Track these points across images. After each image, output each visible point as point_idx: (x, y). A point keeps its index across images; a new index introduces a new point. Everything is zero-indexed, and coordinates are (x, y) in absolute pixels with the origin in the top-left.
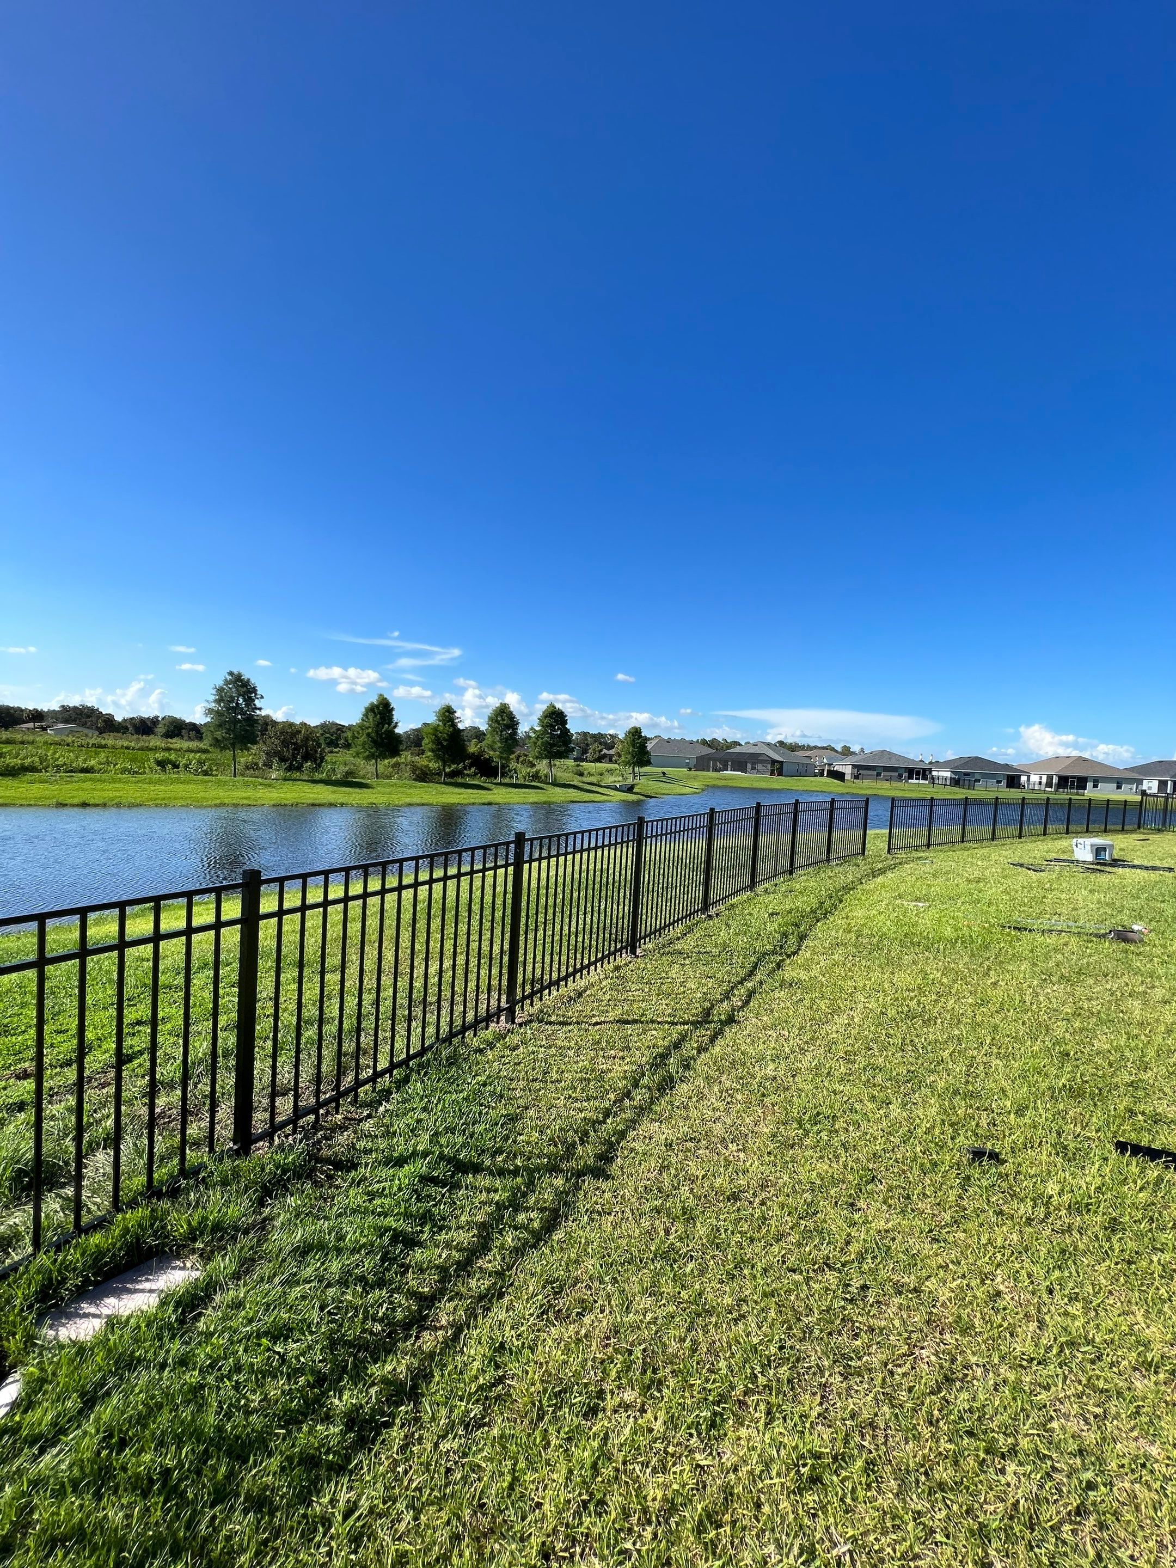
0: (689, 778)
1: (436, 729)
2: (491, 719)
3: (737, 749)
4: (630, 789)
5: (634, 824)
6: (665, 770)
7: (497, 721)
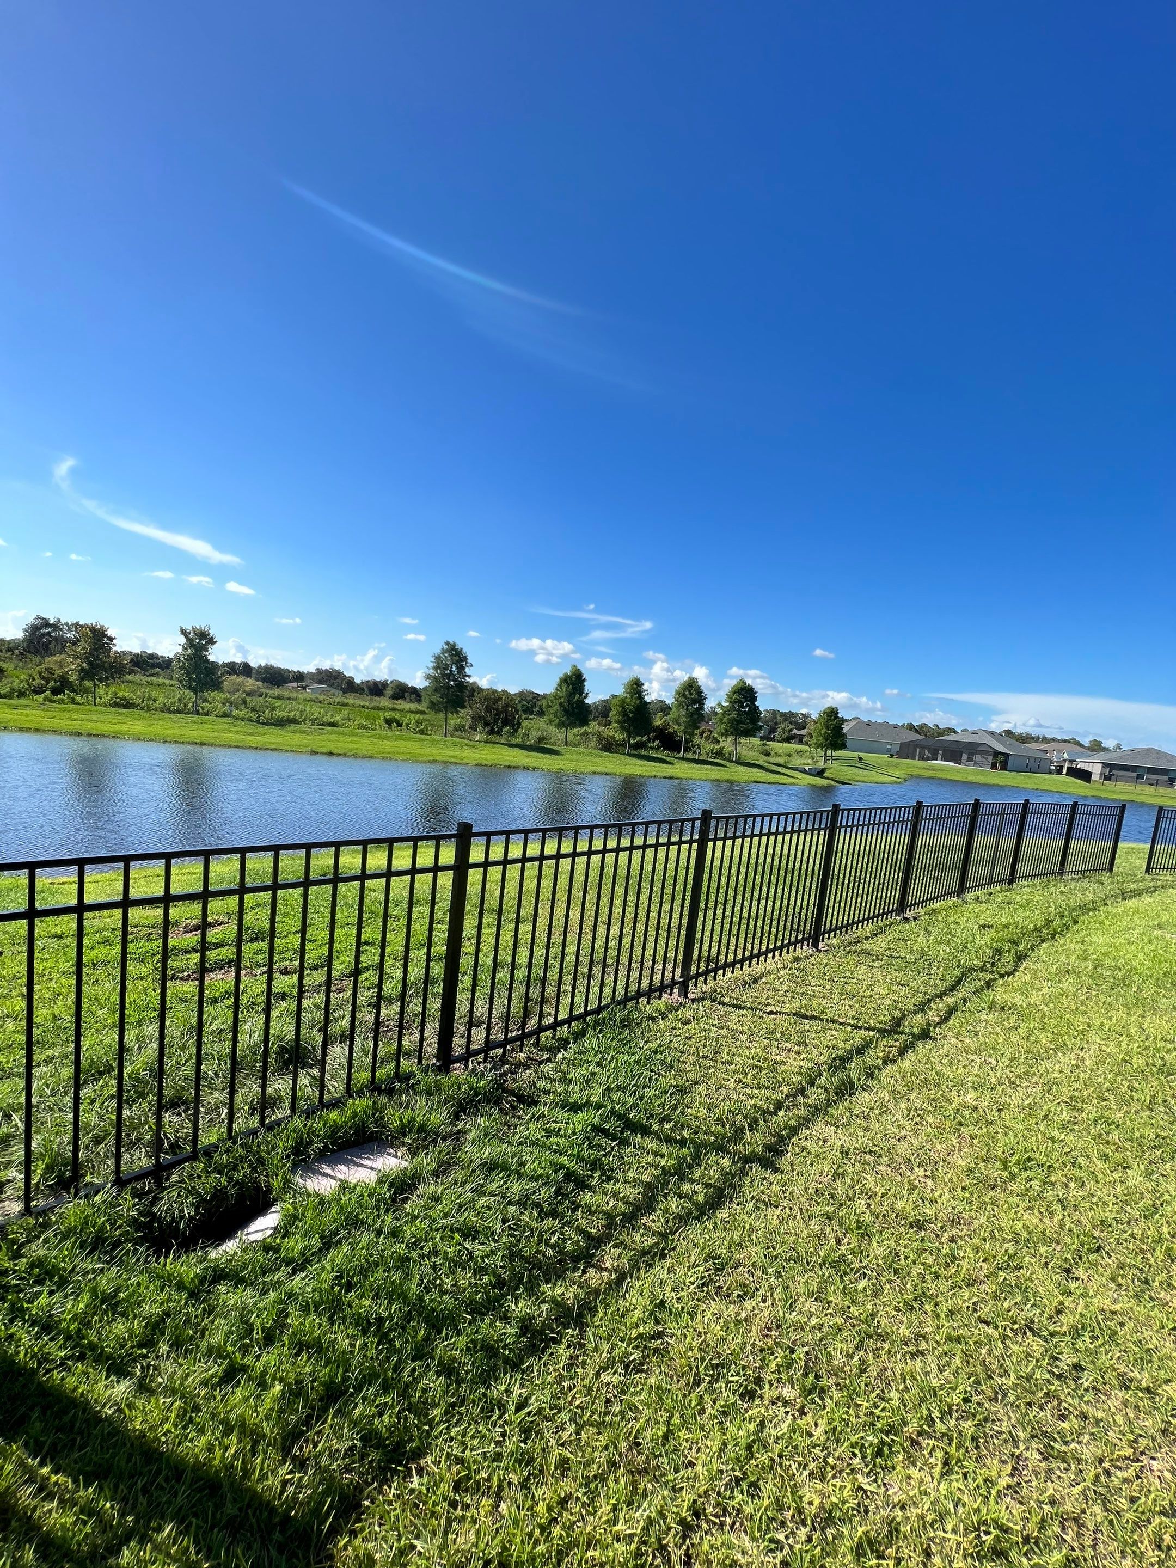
0: (889, 765)
1: (623, 701)
2: (678, 693)
3: (952, 737)
4: (820, 773)
5: (828, 812)
6: (862, 755)
7: (684, 695)
